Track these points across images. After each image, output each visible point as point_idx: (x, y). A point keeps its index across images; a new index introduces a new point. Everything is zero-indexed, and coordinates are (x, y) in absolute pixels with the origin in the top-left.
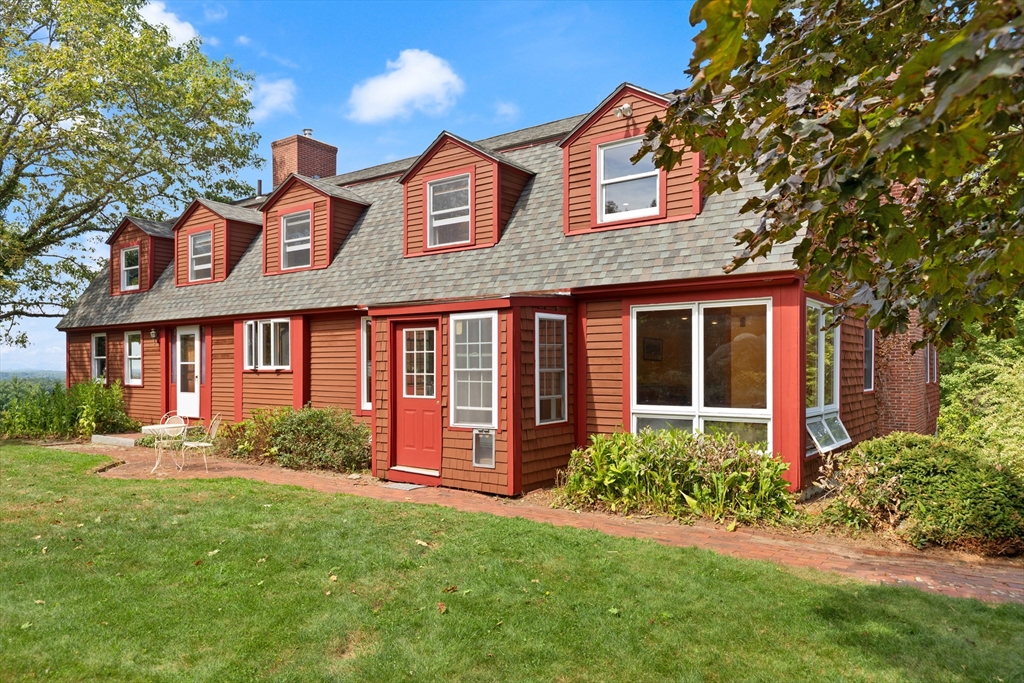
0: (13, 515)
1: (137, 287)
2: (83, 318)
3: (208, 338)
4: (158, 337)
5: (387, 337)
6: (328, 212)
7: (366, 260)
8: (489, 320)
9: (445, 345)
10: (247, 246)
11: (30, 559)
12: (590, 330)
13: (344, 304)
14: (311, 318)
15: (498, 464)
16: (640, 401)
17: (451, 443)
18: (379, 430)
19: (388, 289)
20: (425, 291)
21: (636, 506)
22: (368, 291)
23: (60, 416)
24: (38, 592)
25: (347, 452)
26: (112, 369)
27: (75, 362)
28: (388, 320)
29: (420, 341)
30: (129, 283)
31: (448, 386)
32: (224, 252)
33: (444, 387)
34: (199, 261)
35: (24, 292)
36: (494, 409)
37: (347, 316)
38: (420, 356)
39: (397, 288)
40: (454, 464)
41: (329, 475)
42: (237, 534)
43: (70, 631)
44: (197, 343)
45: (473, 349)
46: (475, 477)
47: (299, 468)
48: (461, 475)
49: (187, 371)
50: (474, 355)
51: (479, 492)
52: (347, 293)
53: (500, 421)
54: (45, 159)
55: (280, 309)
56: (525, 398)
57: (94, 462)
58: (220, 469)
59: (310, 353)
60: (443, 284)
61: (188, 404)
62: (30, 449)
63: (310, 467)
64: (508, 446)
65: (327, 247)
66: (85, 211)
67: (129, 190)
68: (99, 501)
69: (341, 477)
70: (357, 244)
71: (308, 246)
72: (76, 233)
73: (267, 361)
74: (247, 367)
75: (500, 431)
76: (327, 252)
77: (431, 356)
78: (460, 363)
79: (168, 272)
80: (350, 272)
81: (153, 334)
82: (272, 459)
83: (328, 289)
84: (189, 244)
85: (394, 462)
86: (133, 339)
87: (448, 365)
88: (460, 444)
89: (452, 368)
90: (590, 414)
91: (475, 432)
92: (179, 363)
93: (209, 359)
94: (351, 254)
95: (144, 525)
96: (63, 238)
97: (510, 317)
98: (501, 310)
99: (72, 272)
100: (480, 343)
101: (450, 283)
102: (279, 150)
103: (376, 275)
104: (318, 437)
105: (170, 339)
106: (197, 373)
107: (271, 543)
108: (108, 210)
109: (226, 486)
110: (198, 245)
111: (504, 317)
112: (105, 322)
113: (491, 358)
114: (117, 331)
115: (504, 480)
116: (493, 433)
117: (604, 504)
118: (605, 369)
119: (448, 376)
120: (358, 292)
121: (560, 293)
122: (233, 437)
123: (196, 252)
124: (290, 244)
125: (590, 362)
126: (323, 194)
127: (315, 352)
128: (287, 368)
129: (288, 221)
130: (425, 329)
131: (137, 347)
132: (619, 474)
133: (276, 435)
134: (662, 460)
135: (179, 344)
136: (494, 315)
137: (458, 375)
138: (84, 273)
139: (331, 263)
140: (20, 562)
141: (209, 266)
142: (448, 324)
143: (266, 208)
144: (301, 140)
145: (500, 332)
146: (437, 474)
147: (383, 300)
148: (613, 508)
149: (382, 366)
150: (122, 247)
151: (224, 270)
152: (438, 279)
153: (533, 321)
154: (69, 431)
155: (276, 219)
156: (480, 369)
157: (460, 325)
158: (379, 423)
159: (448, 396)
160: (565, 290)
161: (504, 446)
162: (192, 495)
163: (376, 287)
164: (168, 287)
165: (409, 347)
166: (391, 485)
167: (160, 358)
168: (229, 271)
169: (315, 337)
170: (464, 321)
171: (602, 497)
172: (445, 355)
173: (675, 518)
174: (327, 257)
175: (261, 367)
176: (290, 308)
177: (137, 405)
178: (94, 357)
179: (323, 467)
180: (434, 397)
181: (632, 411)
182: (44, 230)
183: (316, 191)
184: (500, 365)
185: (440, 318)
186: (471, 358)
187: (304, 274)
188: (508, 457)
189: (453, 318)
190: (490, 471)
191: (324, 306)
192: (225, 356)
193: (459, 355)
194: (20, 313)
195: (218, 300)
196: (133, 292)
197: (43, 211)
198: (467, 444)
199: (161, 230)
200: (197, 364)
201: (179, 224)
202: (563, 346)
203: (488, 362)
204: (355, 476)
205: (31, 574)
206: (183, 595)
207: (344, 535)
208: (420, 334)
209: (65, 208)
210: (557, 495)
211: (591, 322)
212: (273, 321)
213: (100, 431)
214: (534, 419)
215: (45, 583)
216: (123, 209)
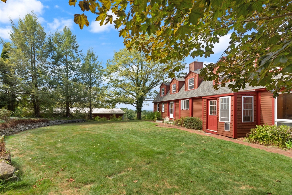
0: (143, 130)
1: (164, 95)
2: (156, 101)
3: (175, 104)
4: (167, 104)
5: (206, 102)
6: (197, 77)
7: (205, 86)
8: (229, 98)
9: (218, 104)
10: (182, 86)
11: (143, 135)
12: (261, 99)
13: (200, 96)
14: (193, 99)
15: (231, 130)
16: (278, 118)
17: (220, 125)
18: (204, 122)
19: (209, 92)
20: (217, 92)
21: (268, 144)
22: (205, 93)
23: (152, 117)
24: (143, 138)
25: (198, 126)
26: (160, 109)
27: (155, 108)
28: (206, 99)
29: (213, 103)
30: (163, 94)
31: (219, 113)
32: (178, 87)
33: (218, 113)
34: (174, 89)
35: (148, 97)
36: (230, 118)
37: (200, 98)
38: (213, 106)
39: (211, 92)
40: (220, 130)
41: (194, 130)
42: (171, 136)
43: (145, 143)
44: (173, 105)
45: (225, 105)
46: (225, 133)
47: (189, 128)
48: (222, 132)
49: (171, 110)
50: (225, 106)
51: (226, 136)
52: (200, 94)
53: (231, 121)
54: (152, 74)
55: (187, 98)
56: (238, 116)
57: (155, 124)
58: (174, 127)
59: (193, 106)
60: (221, 90)
61: (172, 116)
62: (147, 122)
63: (191, 128)
64: (233, 126)
65: (197, 84)
66: (157, 82)
67: (163, 78)
68: (154, 129)
69: (197, 131)
70: (204, 83)
71: (193, 85)
72: (156, 86)
73: (185, 108)
74: (181, 109)
75: (231, 123)
76: (197, 86)
77: (215, 106)
78: (222, 108)
79: (169, 92)
80: (201, 89)
81: (166, 103)
82: (184, 126)
83: (197, 93)
84: (172, 86)
85: (207, 128)
86: (163, 104)
87: (219, 108)
88: (222, 125)
89: (220, 109)
90: (261, 121)
91: (225, 123)
92: (170, 108)
93: (175, 107)
94: (202, 85)
95: (159, 133)
96: (154, 87)
97: (234, 97)
98: (231, 96)
99: (155, 93)
100: (226, 103)
101: (223, 90)
102: (191, 65)
103: (207, 90)
104: (192, 122)
105: (169, 104)
106: (173, 110)
107: (176, 138)
108: (160, 82)
109: (174, 129)
110: (174, 87)
111: (232, 97)
112: (159, 101)
113: (229, 107)
114: (161, 103)
115: (232, 134)
116: (229, 123)
117: (259, 142)
118: (267, 109)
119: (219, 110)
120: (203, 93)
121: (252, 91)
122: (178, 122)
123: (173, 88)
124: (190, 85)
125: (262, 107)
126: (196, 74)
127: (194, 106)
128: (189, 109)
129: (190, 80)
130: (214, 101)
131: (164, 105)
132: (263, 135)
133: (185, 122)
134: (277, 133)
135: (170, 105)
136: (230, 97)
137: (221, 110)
138: (157, 92)
139: (198, 87)
140: (142, 135)
141: (175, 90)
142: (219, 99)
143: (186, 78)
144: (195, 62)
145: (231, 101)
146: (216, 132)
147: (208, 95)
148: (261, 143)
149: (205, 109)
150: (162, 88)
151: (178, 91)
152: (221, 89)
153: (241, 98)
154: (153, 120)
155: (187, 80)
156: (226, 109)
157: (222, 100)
158: (204, 120)
159: (219, 115)
160: (254, 90)
161: (232, 127)
162: (168, 130)
163: (206, 92)
164: (169, 95)
165: (211, 104)
166: (206, 133)
167: (167, 107)
168: (179, 91)
169: (194, 103)
170: (223, 99)
171: (258, 140)
172: (218, 106)
173: (281, 148)
174: (197, 87)
175: (184, 109)
176: (189, 97)
177: (163, 115)
178: (157, 107)
179: (193, 129)
180: (216, 115)
181: (275, 120)
182: (151, 86)
183: (195, 73)
184: (231, 108)
185: (217, 98)
186: (224, 107)
187: (193, 90)
188: (233, 129)
189: (220, 98)
190: (229, 132)
191: (195, 96)
192: (178, 107)
193: (222, 106)
194: (148, 100)
195: (176, 96)
196: (163, 96)
197: (151, 83)
198: (223, 126)
199: (168, 84)
200: (173, 108)
201: (171, 83)
202: (252, 104)
203: (228, 108)
204: (199, 131)
205: (143, 136)
206: (160, 142)
207: (189, 139)
208: (213, 101)
209: (154, 82)
210: (246, 139)
211: (262, 97)
212: (186, 100)
213: (157, 120)
214: (241, 121)
215: (144, 138)
216: (162, 81)
